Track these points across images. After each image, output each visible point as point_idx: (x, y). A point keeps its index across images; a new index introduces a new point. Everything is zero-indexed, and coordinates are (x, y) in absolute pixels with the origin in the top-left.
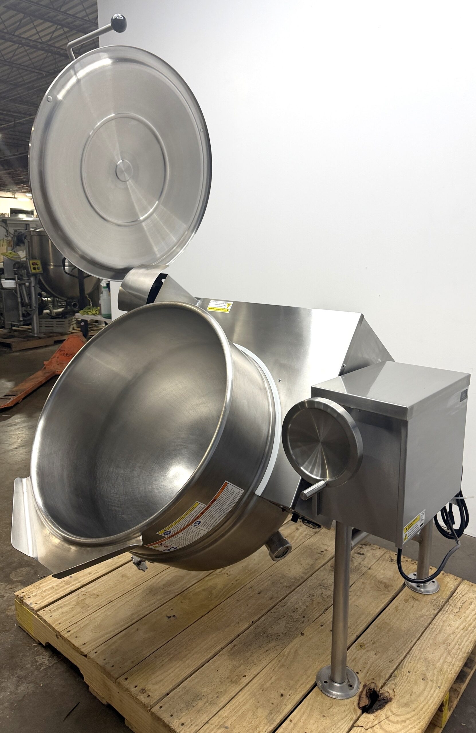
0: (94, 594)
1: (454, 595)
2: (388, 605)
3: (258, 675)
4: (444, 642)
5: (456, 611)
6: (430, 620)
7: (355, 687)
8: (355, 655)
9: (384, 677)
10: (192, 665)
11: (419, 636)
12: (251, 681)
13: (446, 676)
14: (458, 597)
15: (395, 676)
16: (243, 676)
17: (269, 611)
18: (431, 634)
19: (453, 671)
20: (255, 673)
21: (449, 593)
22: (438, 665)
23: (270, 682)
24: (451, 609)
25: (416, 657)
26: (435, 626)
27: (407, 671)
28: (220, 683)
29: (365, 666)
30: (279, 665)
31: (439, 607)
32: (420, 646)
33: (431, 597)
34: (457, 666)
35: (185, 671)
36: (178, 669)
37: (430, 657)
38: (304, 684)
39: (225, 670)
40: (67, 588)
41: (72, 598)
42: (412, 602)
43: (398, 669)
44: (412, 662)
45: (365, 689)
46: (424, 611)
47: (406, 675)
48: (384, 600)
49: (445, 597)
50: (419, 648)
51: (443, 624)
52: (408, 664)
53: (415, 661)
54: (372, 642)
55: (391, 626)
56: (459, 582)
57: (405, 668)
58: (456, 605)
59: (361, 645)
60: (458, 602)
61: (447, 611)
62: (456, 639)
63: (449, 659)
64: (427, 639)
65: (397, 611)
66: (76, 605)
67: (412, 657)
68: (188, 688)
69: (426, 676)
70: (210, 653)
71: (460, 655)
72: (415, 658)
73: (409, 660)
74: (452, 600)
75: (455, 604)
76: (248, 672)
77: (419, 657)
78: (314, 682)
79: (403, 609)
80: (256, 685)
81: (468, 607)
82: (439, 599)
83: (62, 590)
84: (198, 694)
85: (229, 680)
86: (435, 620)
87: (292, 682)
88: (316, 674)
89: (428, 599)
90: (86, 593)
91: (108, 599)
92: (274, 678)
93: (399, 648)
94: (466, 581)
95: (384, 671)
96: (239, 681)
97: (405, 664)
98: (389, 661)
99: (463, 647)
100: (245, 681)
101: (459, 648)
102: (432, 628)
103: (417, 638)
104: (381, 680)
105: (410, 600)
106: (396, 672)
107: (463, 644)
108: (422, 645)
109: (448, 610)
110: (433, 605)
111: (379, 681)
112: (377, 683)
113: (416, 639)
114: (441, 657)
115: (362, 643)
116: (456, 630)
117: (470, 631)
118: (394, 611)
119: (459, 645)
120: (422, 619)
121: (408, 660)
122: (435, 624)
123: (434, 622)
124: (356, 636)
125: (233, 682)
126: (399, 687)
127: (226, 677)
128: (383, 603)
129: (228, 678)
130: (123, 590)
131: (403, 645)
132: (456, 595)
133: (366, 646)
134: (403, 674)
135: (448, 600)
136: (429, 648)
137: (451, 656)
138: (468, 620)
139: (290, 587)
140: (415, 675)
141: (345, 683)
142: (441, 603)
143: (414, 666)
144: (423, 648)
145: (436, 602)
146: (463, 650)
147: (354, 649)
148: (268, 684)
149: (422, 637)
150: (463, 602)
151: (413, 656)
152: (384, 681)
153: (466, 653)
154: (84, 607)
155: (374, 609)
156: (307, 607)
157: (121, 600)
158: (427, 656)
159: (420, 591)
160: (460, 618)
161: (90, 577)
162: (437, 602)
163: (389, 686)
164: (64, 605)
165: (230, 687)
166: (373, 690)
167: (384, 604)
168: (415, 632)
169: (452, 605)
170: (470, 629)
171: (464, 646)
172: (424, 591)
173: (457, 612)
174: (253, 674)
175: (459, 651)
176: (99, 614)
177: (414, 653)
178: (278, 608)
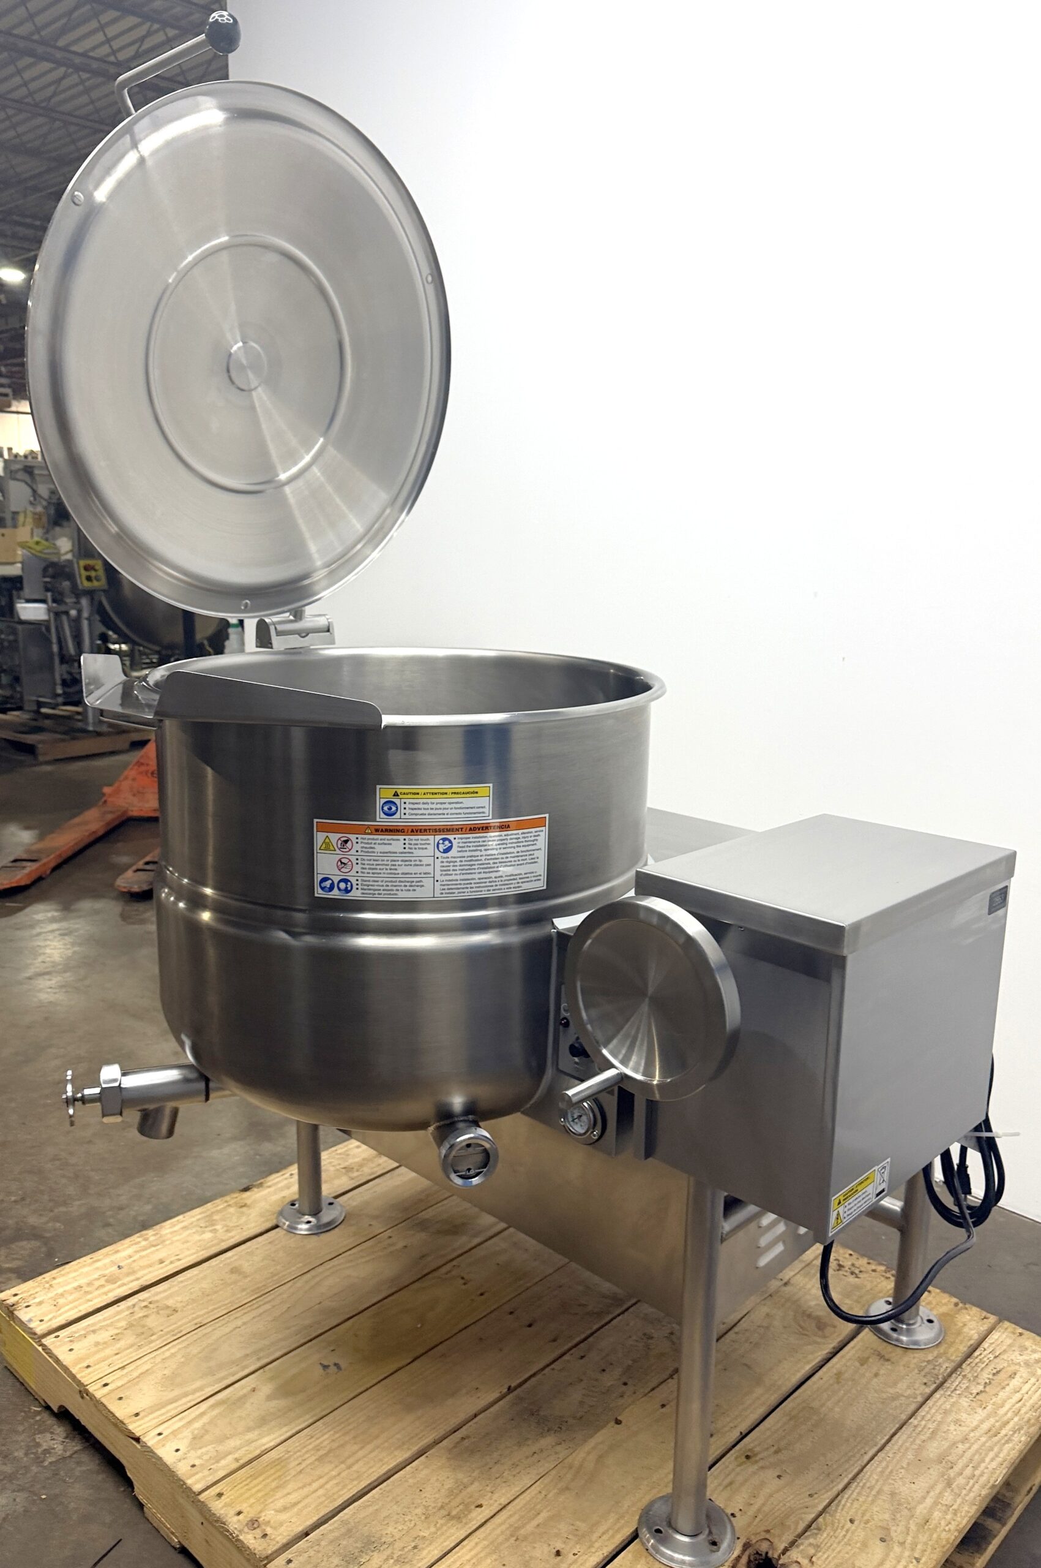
0: (168, 1307)
1: (976, 1353)
2: (821, 1367)
3: (509, 1507)
4: (940, 1460)
5: (975, 1392)
6: (913, 1407)
7: (724, 1545)
8: (732, 1475)
9: (793, 1527)
10: (366, 1475)
11: (883, 1441)
12: (492, 1517)
13: (935, 1536)
14: (985, 1359)
15: (819, 1529)
16: (477, 1507)
17: (548, 1365)
18: (911, 1440)
19: (952, 1527)
20: (504, 1501)
21: (963, 1348)
22: (921, 1510)
23: (535, 1523)
24: (964, 1386)
25: (871, 1488)
26: (923, 1423)
27: (849, 1518)
28: (423, 1518)
29: (752, 1502)
30: (559, 1486)
31: (938, 1379)
32: (884, 1464)
33: (919, 1355)
34: (963, 1514)
35: (349, 1487)
36: (335, 1482)
37: (904, 1489)
38: (611, 1532)
39: (436, 1490)
40: (110, 1291)
41: (118, 1313)
42: (875, 1365)
43: (827, 1512)
44: (861, 1499)
45: (747, 1553)
46: (901, 1387)
47: (843, 1527)
48: (810, 1357)
49: (953, 1358)
50: (879, 1469)
51: (942, 1418)
52: (852, 1504)
53: (868, 1496)
54: (773, 1449)
55: (822, 1416)
56: (990, 1325)
57: (844, 1512)
58: (977, 1377)
59: (749, 1454)
60: (982, 1369)
61: (955, 1390)
62: (969, 1454)
63: (948, 1498)
64: (902, 1451)
65: (838, 1383)
66: (126, 1329)
67: (863, 1488)
68: (353, 1524)
69: (890, 1533)
70: (409, 1449)
71: (973, 1490)
72: (868, 1491)
73: (855, 1494)
74: (969, 1364)
75: (976, 1374)
76: (488, 1497)
77: (877, 1488)
78: (632, 1529)
79: (853, 1380)
80: (504, 1527)
81: (1006, 1383)
82: (941, 1360)
83: (99, 1295)
84: (373, 1539)
85: (444, 1512)
86: (925, 1408)
87: (583, 1526)
88: (640, 1512)
89: (914, 1358)
90: (150, 1303)
91: (195, 1318)
92: (544, 1515)
93: (835, 1466)
94: (1007, 1324)
95: (794, 1515)
96: (467, 1515)
97: (843, 1502)
98: (809, 1493)
99: (981, 1475)
100: (479, 1516)
101: (974, 1476)
102: (916, 1427)
103: (879, 1446)
104: (786, 1534)
105: (871, 1360)
106: (820, 1519)
107: (983, 1465)
108: (888, 1462)
109: (958, 1388)
110: (923, 1373)
111: (780, 1536)
112: (775, 1541)
113: (875, 1449)
114: (928, 1492)
115: (750, 1450)
116: (972, 1434)
117: (1003, 1438)
118: (831, 1382)
119: (975, 1468)
120: (894, 1404)
121: (852, 1494)
122: (923, 1418)
123: (922, 1412)
124: (739, 1434)
125: (453, 1518)
126: (824, 1553)
127: (440, 1505)
128: (808, 1362)
129: (442, 1507)
130: (230, 1303)
131: (842, 1460)
132: (981, 1354)
133: (760, 1456)
134: (836, 1525)
135: (960, 1365)
136: (902, 1471)
137: (952, 1490)
138: (1002, 1411)
139: (599, 1314)
140: (864, 1529)
141: (702, 1537)
142: (942, 1370)
143: (864, 1508)
144: (889, 1470)
145: (930, 1366)
146: (983, 1480)
147: (730, 1463)
148: (530, 1527)
149: (890, 1444)
150: (995, 1371)
151: (865, 1484)
152: (791, 1538)
153: (988, 1487)
154: (143, 1333)
155: (787, 1376)
156: (634, 1361)
157: (223, 1322)
158: (897, 1487)
159: (898, 1340)
160: (983, 1406)
161: (162, 1268)
162: (934, 1369)
163: (803, 1550)
164: (101, 1328)
165: (445, 1528)
166: (764, 1555)
167: (810, 1366)
168: (874, 1433)
169: (969, 1376)
170: (1003, 1432)
171: (986, 1471)
172: (907, 1341)
173: (978, 1394)
174: (498, 1502)
175: (972, 1482)
176: (173, 1351)
177: (869, 1478)
178: (568, 1361)
